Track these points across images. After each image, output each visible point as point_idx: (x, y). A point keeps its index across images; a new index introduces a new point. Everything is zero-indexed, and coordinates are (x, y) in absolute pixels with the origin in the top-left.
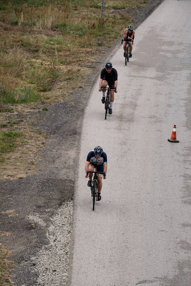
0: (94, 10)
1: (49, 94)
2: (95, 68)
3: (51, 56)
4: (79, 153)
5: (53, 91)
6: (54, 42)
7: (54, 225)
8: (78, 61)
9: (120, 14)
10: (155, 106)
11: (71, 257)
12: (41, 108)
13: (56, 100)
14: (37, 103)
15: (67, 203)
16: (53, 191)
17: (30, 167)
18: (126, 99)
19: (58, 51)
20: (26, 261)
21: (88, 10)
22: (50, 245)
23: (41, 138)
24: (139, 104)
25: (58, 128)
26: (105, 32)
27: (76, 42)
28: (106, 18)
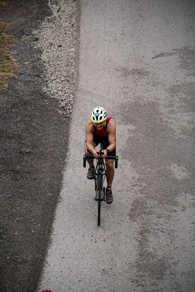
11: (77, 30)
20: (28, 36)
22: (53, 16)
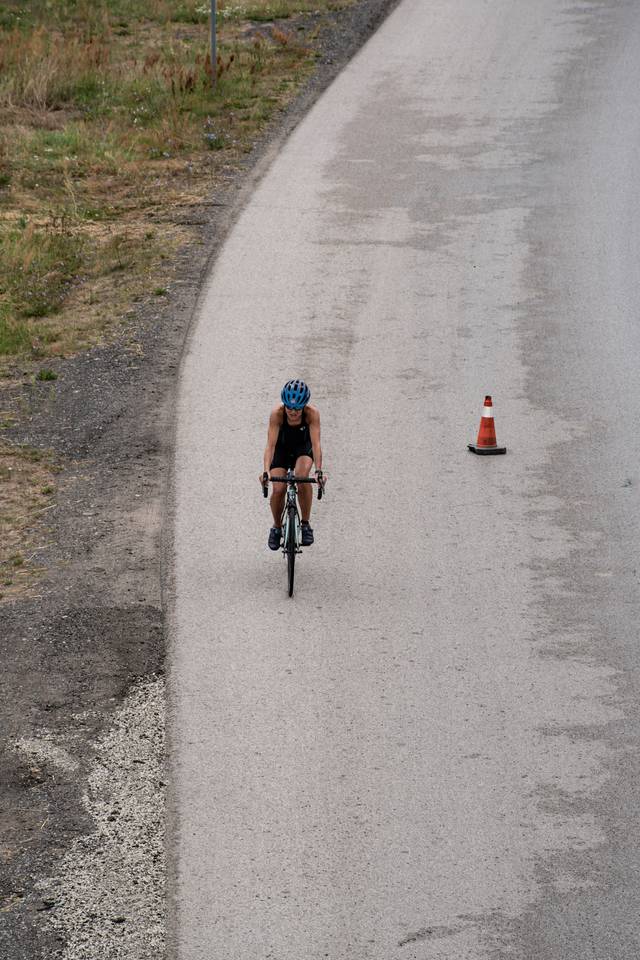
0: (184, 31)
1: (55, 325)
2: (204, 223)
3: (51, 195)
4: (172, 514)
5: (68, 313)
6: (59, 147)
7: (105, 766)
8: (144, 205)
9: (274, 38)
10: (415, 337)
11: (171, 870)
12: (32, 373)
13: (80, 343)
14: (16, 357)
15: (144, 689)
16: (94, 649)
17: (12, 576)
18: (315, 322)
19: (74, 176)
20: (21, 896)
21: (165, 33)
22: (98, 834)
23: (40, 473)
24: (361, 335)
25: (93, 436)
26: (228, 101)
27: (133, 142)
28: (229, 55)
